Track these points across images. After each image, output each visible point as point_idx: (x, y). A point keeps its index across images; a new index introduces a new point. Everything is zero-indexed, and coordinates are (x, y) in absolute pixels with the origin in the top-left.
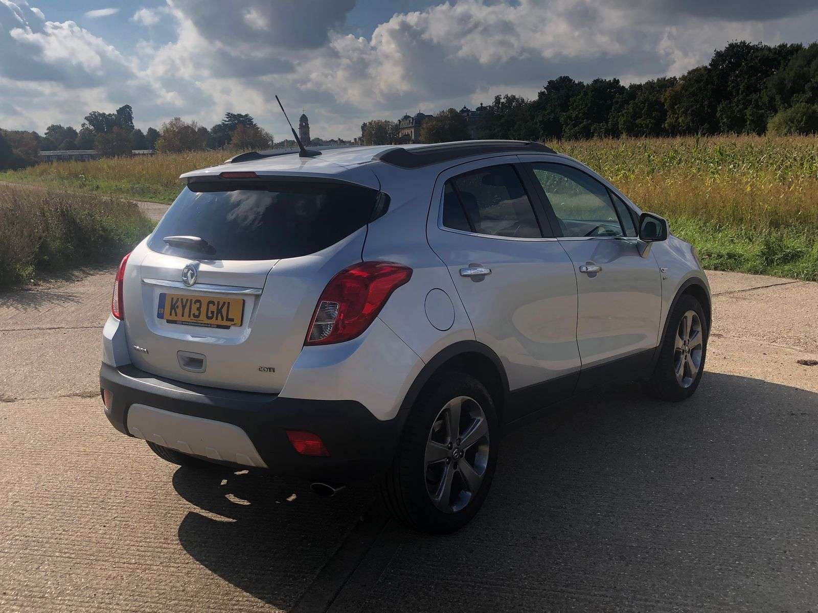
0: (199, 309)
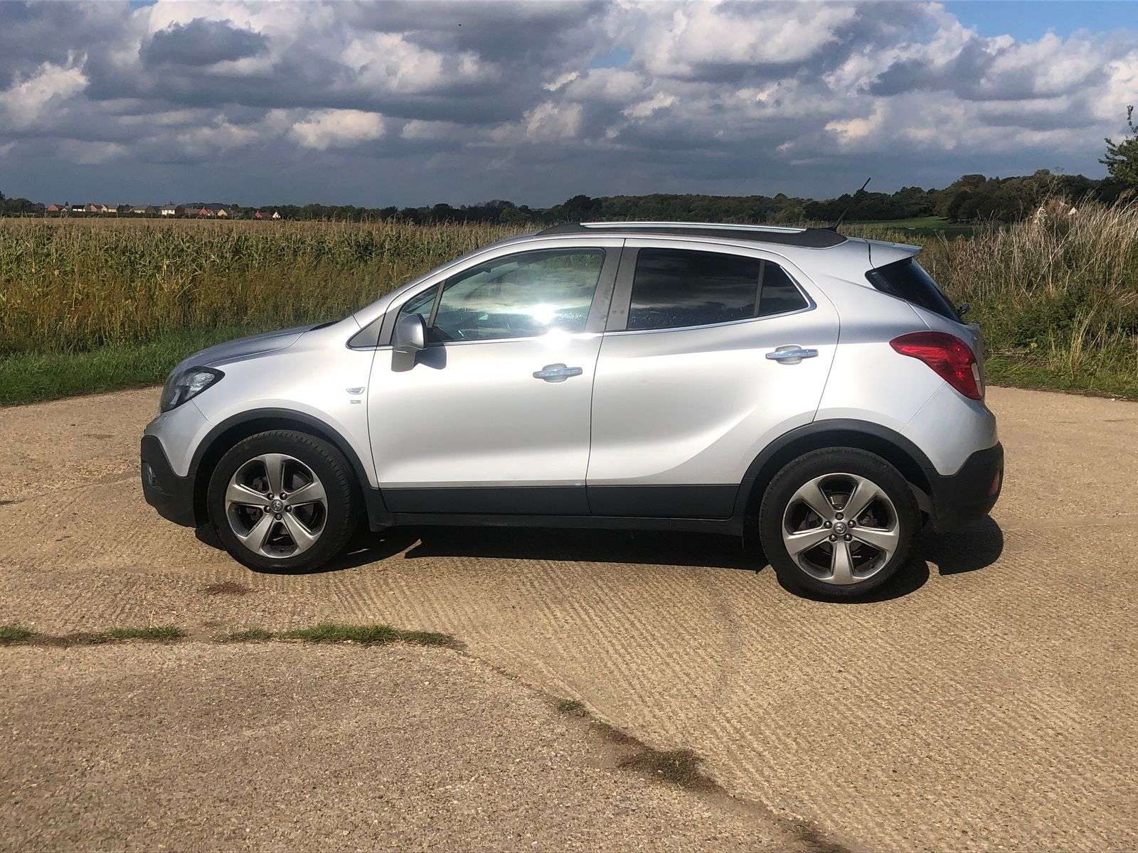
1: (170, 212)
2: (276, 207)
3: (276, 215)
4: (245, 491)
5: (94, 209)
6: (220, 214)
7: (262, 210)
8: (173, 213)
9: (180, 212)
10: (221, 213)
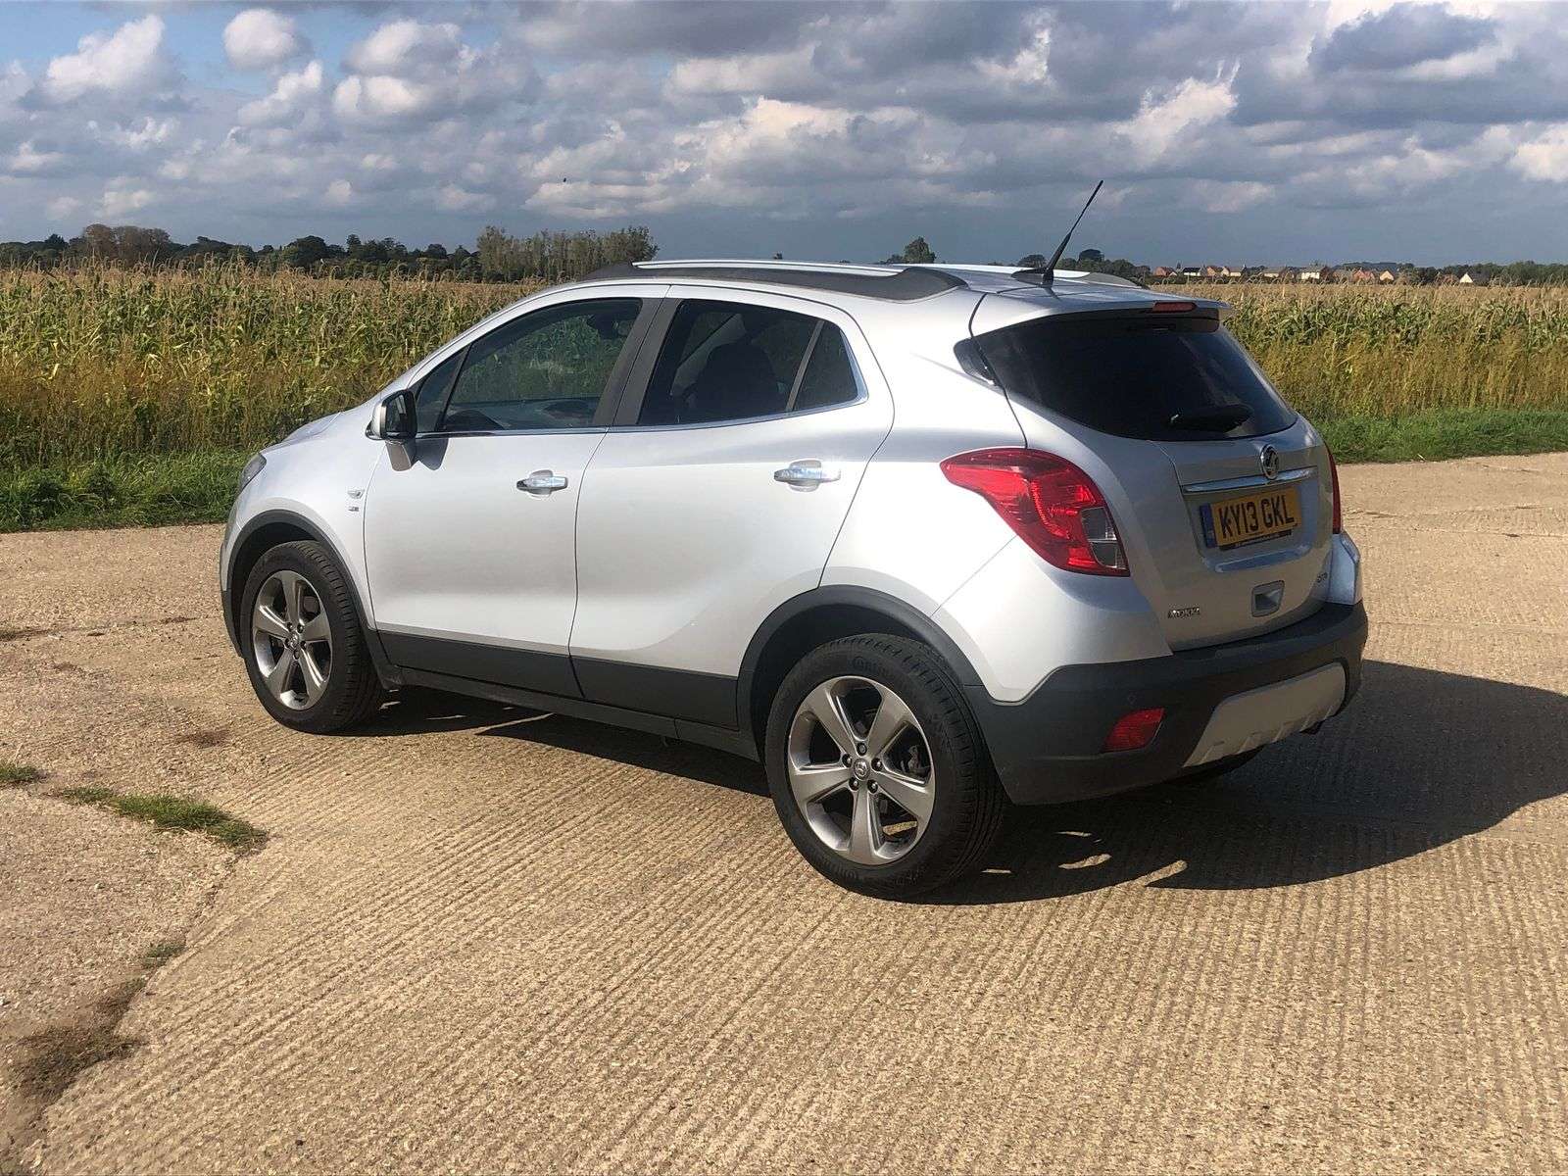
0: (1254, 516)
1: (1313, 275)
2: (1466, 266)
3: (1466, 279)
4: (268, 616)
5: (1211, 272)
6: (1382, 278)
7: (1448, 271)
8: (1318, 277)
9: (1328, 275)
10: (1386, 275)
